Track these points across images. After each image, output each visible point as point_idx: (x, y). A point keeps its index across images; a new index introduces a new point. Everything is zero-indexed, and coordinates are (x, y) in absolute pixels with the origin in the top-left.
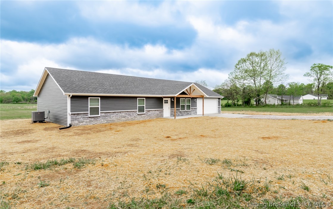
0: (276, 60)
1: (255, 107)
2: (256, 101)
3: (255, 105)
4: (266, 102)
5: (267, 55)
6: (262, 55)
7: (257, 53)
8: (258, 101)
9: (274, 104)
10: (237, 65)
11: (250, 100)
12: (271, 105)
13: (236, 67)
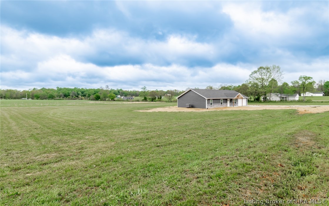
0: (277, 72)
1: (263, 102)
2: (263, 99)
3: (263, 101)
4: (270, 99)
5: (271, 69)
6: (267, 69)
7: (264, 67)
8: (265, 99)
9: (276, 101)
10: (251, 75)
11: (259, 98)
12: (274, 101)
13: (250, 76)
